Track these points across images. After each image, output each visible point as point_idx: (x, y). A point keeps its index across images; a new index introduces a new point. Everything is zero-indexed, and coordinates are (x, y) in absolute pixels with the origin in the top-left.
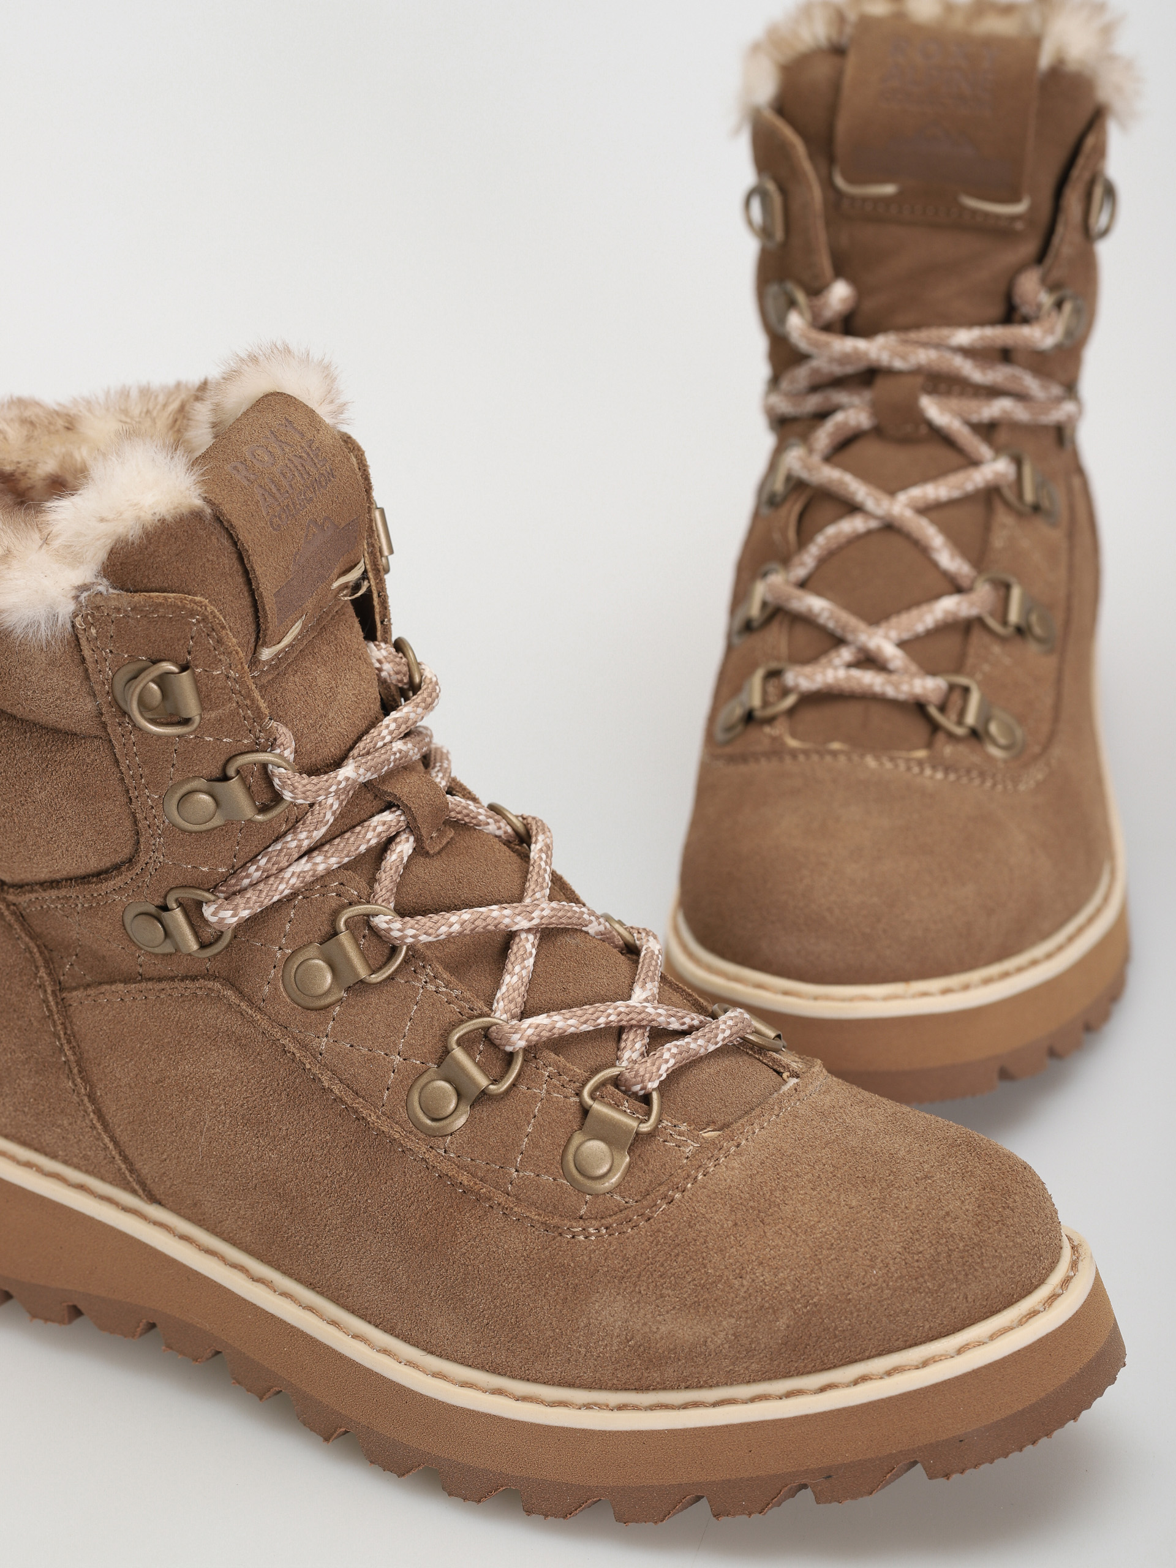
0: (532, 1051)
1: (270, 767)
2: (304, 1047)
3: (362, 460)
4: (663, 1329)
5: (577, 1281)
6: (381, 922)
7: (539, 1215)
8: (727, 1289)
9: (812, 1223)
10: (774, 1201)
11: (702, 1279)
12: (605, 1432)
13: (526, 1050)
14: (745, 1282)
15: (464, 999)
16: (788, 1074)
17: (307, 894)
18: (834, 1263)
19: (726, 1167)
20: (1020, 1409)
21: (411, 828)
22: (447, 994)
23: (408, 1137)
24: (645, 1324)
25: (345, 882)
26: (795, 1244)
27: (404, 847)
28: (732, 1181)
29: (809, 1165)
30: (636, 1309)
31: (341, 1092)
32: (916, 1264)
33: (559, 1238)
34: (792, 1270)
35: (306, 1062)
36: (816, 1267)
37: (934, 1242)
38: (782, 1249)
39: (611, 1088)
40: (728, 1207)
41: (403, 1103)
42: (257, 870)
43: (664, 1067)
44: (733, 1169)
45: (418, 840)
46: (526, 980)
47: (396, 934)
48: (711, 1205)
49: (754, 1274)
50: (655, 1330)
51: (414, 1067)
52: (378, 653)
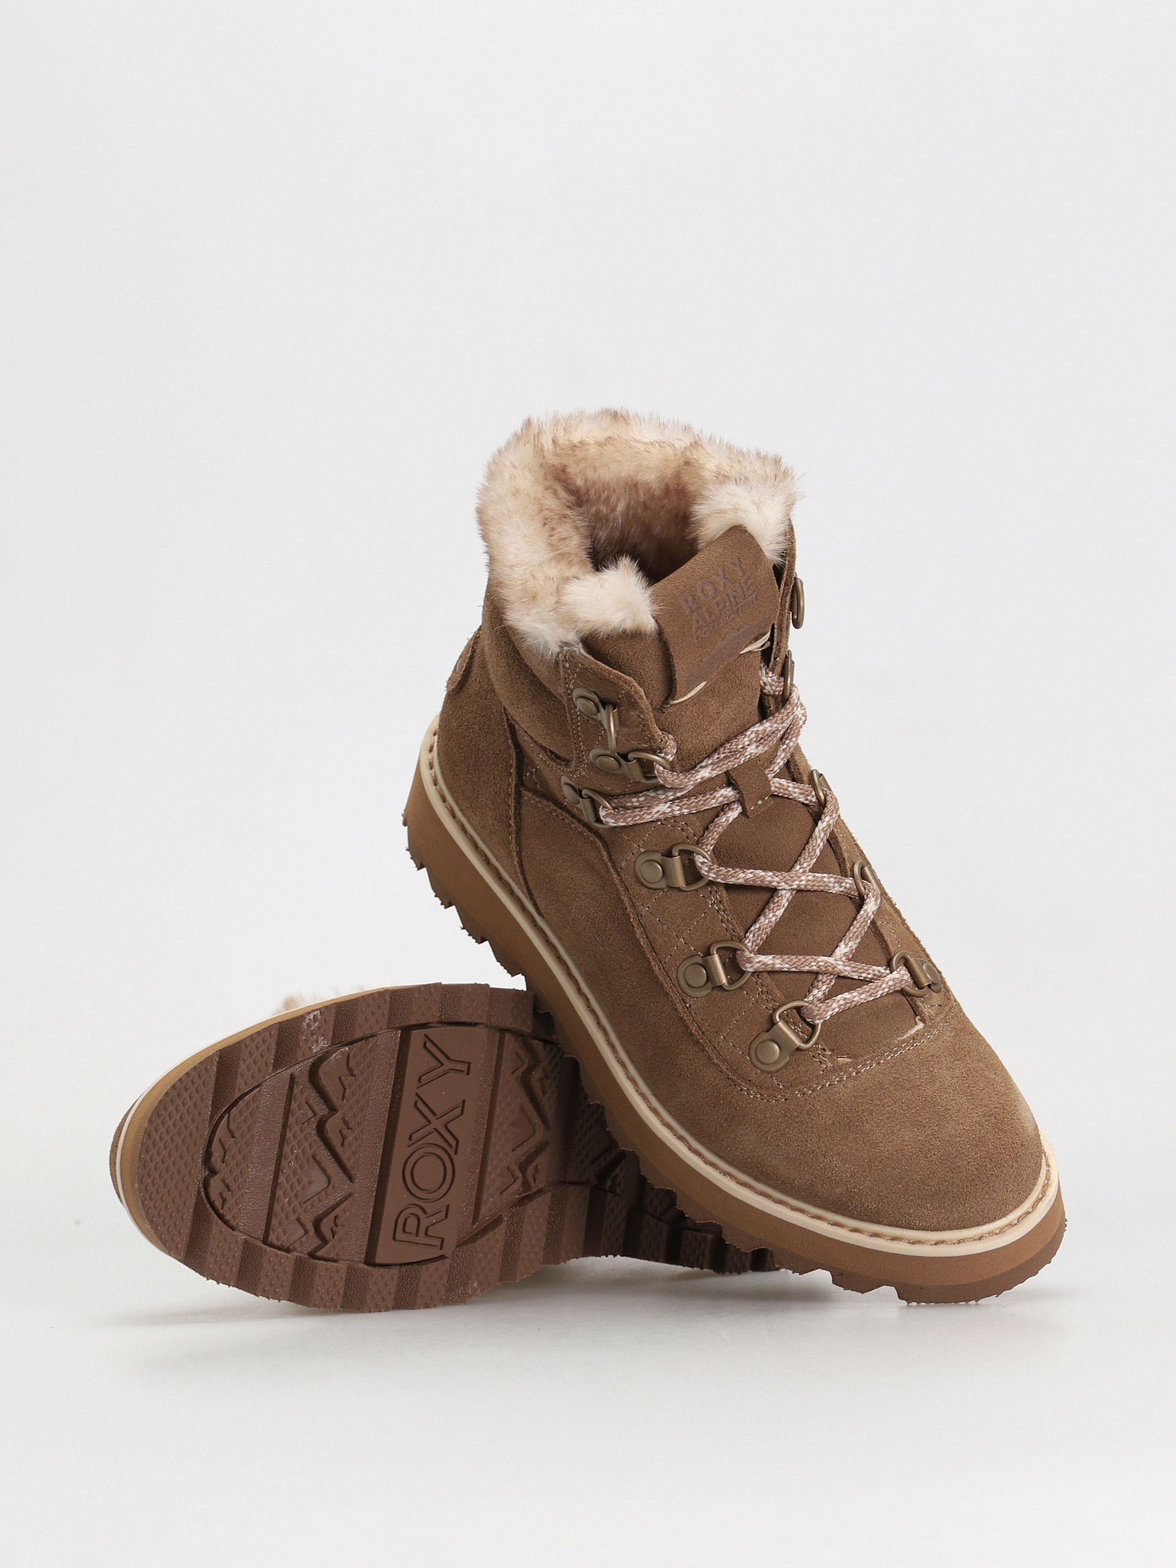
0: (756, 973)
1: (655, 763)
2: (633, 906)
3: (791, 565)
4: (773, 1161)
5: (735, 1114)
6: (699, 859)
7: (727, 1069)
8: (814, 1160)
9: (877, 1141)
10: (862, 1118)
11: (803, 1147)
12: (728, 1194)
13: (753, 973)
14: (826, 1161)
15: (732, 924)
16: (920, 1017)
17: (664, 822)
18: (880, 1171)
19: (844, 1085)
20: (963, 1283)
21: (741, 801)
22: (722, 916)
23: (672, 989)
24: (765, 1154)
25: (688, 824)
26: (862, 1151)
27: (733, 814)
28: (843, 1095)
29: (893, 1100)
30: (763, 1145)
31: (644, 944)
32: (925, 1192)
33: (734, 1087)
34: (854, 1165)
35: (632, 917)
36: (868, 1169)
37: (940, 1183)
38: (853, 1150)
39: (795, 1011)
40: (833, 1111)
41: (676, 967)
42: (637, 802)
43: (830, 1013)
44: (847, 1088)
45: (744, 809)
46: (773, 924)
47: (703, 872)
48: (825, 1106)
49: (833, 1158)
50: (769, 1160)
51: (689, 950)
52: (765, 679)
